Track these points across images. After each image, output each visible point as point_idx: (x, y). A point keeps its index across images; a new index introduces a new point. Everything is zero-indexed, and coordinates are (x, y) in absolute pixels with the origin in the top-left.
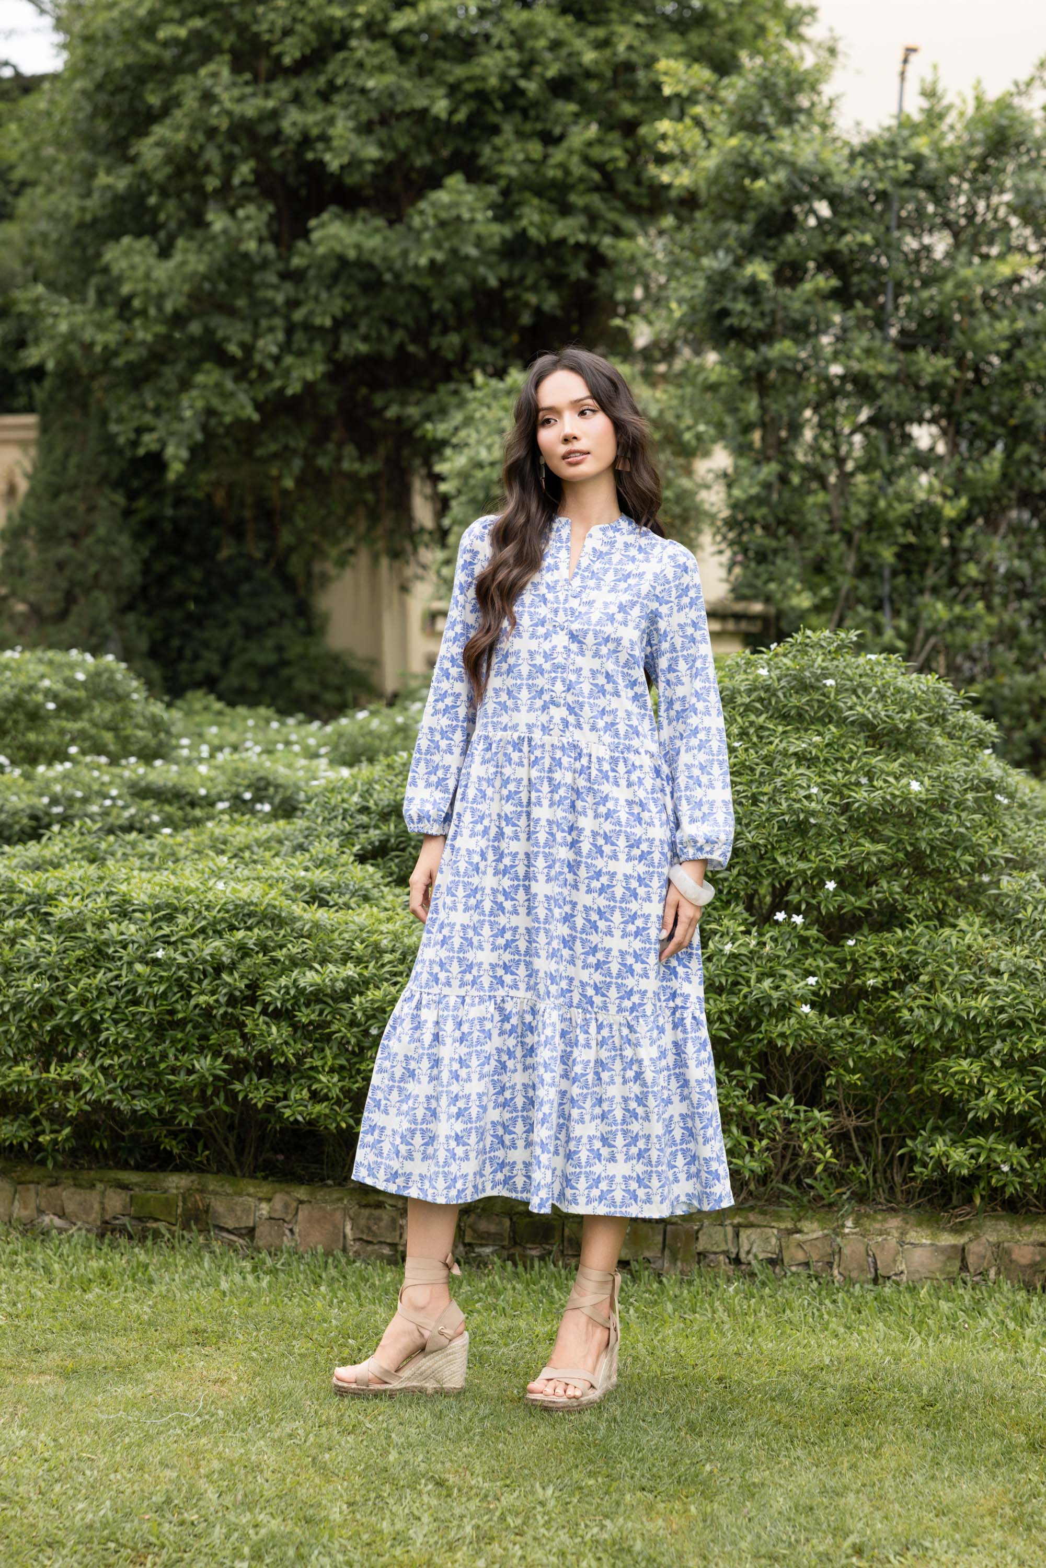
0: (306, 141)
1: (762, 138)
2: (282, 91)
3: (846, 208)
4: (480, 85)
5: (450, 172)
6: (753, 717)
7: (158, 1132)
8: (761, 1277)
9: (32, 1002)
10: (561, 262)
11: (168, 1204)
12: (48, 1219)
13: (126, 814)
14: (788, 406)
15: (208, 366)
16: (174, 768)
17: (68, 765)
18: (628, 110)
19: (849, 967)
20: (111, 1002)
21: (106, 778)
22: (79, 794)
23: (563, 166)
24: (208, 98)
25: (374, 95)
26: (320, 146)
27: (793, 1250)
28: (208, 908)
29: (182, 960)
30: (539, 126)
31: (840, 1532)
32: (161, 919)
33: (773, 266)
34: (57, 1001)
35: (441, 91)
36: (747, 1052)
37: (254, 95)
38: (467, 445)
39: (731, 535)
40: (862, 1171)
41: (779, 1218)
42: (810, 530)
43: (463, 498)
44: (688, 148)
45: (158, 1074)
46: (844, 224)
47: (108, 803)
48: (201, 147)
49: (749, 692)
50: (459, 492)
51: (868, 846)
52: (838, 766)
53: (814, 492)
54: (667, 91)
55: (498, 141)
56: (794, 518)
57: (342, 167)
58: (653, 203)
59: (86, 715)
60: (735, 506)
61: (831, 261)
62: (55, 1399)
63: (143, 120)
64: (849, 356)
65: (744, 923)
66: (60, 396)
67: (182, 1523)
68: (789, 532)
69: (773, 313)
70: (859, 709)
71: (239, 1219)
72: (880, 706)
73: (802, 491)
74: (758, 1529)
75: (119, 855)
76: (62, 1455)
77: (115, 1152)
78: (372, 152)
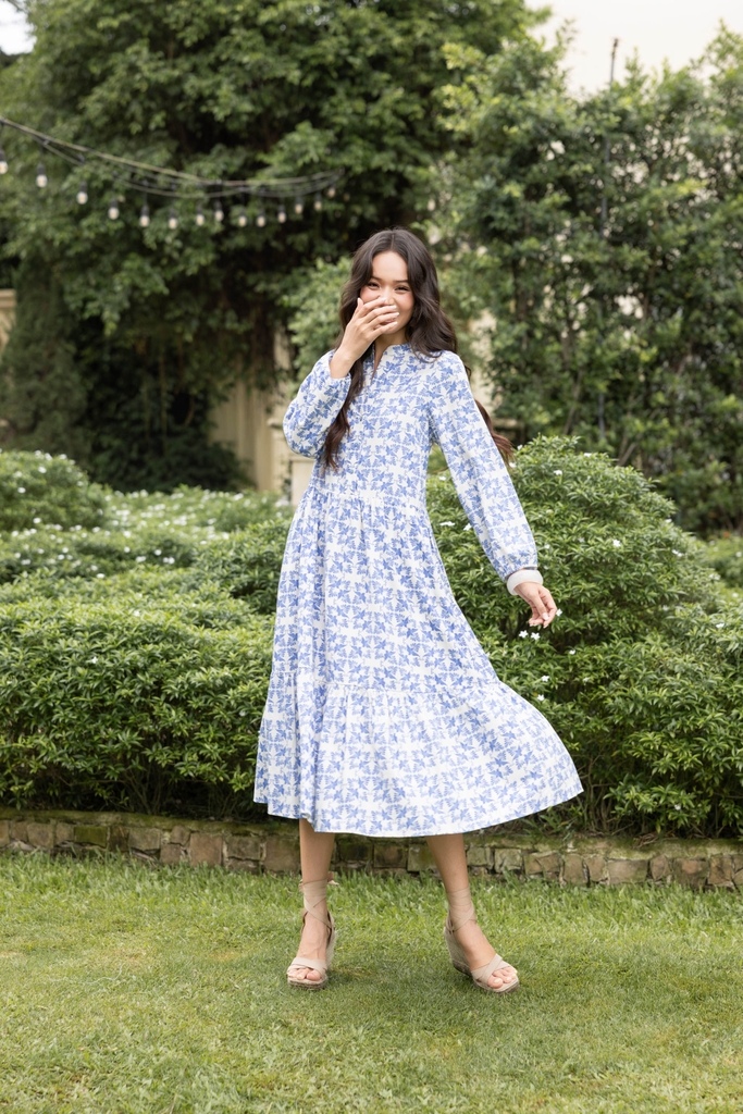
0: (201, 99)
1: (516, 98)
2: (184, 64)
3: (573, 147)
4: (320, 60)
5: (300, 121)
7: (93, 783)
8: (510, 882)
9: (6, 694)
10: (377, 184)
11: (100, 834)
12: (17, 844)
13: (74, 565)
14: (534, 284)
15: (133, 255)
16: (107, 533)
17: (34, 531)
18: (424, 78)
19: (571, 670)
20: (60, 694)
21: (60, 540)
22: (41, 551)
23: (379, 117)
24: (133, 69)
25: (248, 67)
26: (210, 102)
27: (532, 864)
28: (128, 629)
29: (109, 665)
30: (362, 90)
31: (561, 1057)
32: (95, 636)
33: (523, 187)
34: (23, 693)
35: (295, 65)
37: (165, 67)
38: (311, 310)
39: (494, 373)
40: (579, 810)
41: (522, 842)
42: (549, 370)
43: (309, 347)
44: (465, 105)
45: (93, 744)
46: (573, 158)
47: (61, 557)
48: (128, 103)
50: (306, 343)
51: (584, 585)
52: (564, 530)
53: (551, 343)
54: (450, 65)
55: (334, 100)
56: (537, 361)
57: (226, 117)
58: (441, 143)
59: (46, 497)
60: (497, 353)
61: (563, 183)
62: (19, 968)
63: (88, 84)
64: (576, 249)
65: (499, 638)
66: (30, 276)
67: (106, 1053)
68: (534, 371)
69: (523, 219)
70: (579, 491)
71: (149, 843)
72: (593, 489)
73: (543, 342)
74: (504, 1055)
75: (68, 592)
76: (24, 1007)
77: (63, 798)
78: (247, 107)
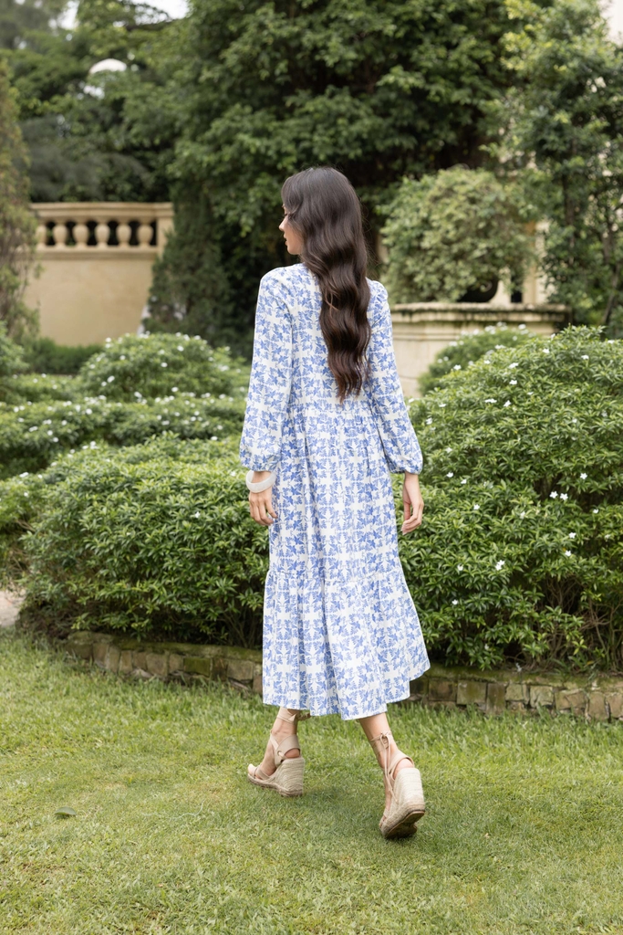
0: (315, 50)
1: (565, 42)
2: (303, 22)
3: (612, 82)
4: (411, 16)
5: (394, 65)
6: (540, 378)
7: (200, 622)
8: (542, 717)
9: (125, 544)
10: (457, 115)
11: (205, 664)
12: (139, 672)
13: (204, 425)
14: (580, 195)
15: (264, 174)
16: (231, 399)
17: (172, 398)
18: (494, 29)
19: (594, 527)
20: (170, 545)
21: (193, 405)
22: (177, 414)
23: (457, 61)
24: (262, 27)
25: (353, 23)
26: (323, 52)
27: (561, 700)
28: (226, 487)
29: (209, 519)
30: (444, 39)
31: (571, 909)
32: (199, 493)
33: (570, 115)
34: (140, 544)
35: (390, 20)
36: (534, 579)
37: (287, 24)
38: (399, 218)
39: (548, 267)
40: (602, 652)
41: (553, 680)
42: (592, 264)
43: (397, 247)
44: (523, 48)
45: (197, 589)
46: (612, 90)
47: (193, 419)
48: (259, 54)
49: (538, 363)
50: (394, 244)
51: (606, 453)
52: (589, 406)
53: (594, 242)
54: (511, 16)
55: (421, 48)
56: (583, 257)
57: (336, 64)
58: (507, 80)
59: (183, 370)
60: (550, 251)
61: (604, 111)
62: (118, 802)
63: (228, 39)
64: (614, 165)
65: (533, 499)
66: (185, 193)
67: (181, 890)
68: (581, 265)
69: (571, 141)
70: (602, 373)
71: (244, 675)
72: (615, 371)
73: (589, 240)
74: (522, 905)
75: (187, 452)
76: (118, 841)
77: (176, 632)
78: (352, 55)
